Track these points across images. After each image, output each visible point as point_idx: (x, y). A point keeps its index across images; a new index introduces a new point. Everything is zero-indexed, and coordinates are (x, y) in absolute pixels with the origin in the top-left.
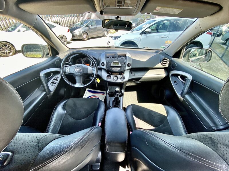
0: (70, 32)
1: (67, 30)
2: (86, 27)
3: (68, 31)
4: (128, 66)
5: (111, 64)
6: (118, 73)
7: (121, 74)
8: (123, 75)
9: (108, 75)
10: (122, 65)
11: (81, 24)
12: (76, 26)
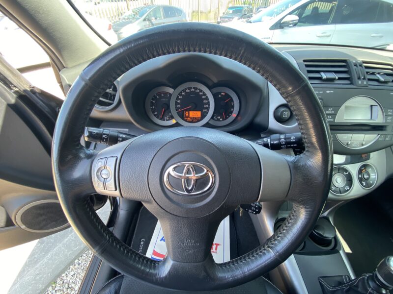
0: (112, 30)
1: (108, 27)
2: (145, 20)
3: (110, 29)
10: (389, 120)
11: (133, 16)
12: (124, 19)
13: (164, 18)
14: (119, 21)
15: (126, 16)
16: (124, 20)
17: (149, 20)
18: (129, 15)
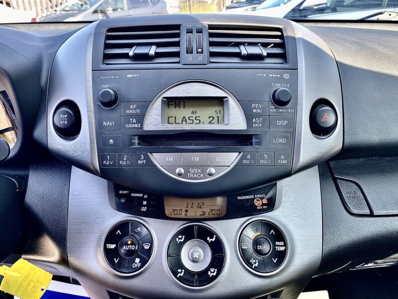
2: (95, 12)
4: (319, 129)
5: (141, 118)
6: (220, 201)
7: (248, 210)
8: (268, 216)
9: (122, 217)
10: (257, 123)
11: (80, 6)
12: (64, 10)
13: (129, 9)
14: (55, 14)
15: (67, 6)
16: (63, 12)
17: (102, 12)
18: (73, 5)
